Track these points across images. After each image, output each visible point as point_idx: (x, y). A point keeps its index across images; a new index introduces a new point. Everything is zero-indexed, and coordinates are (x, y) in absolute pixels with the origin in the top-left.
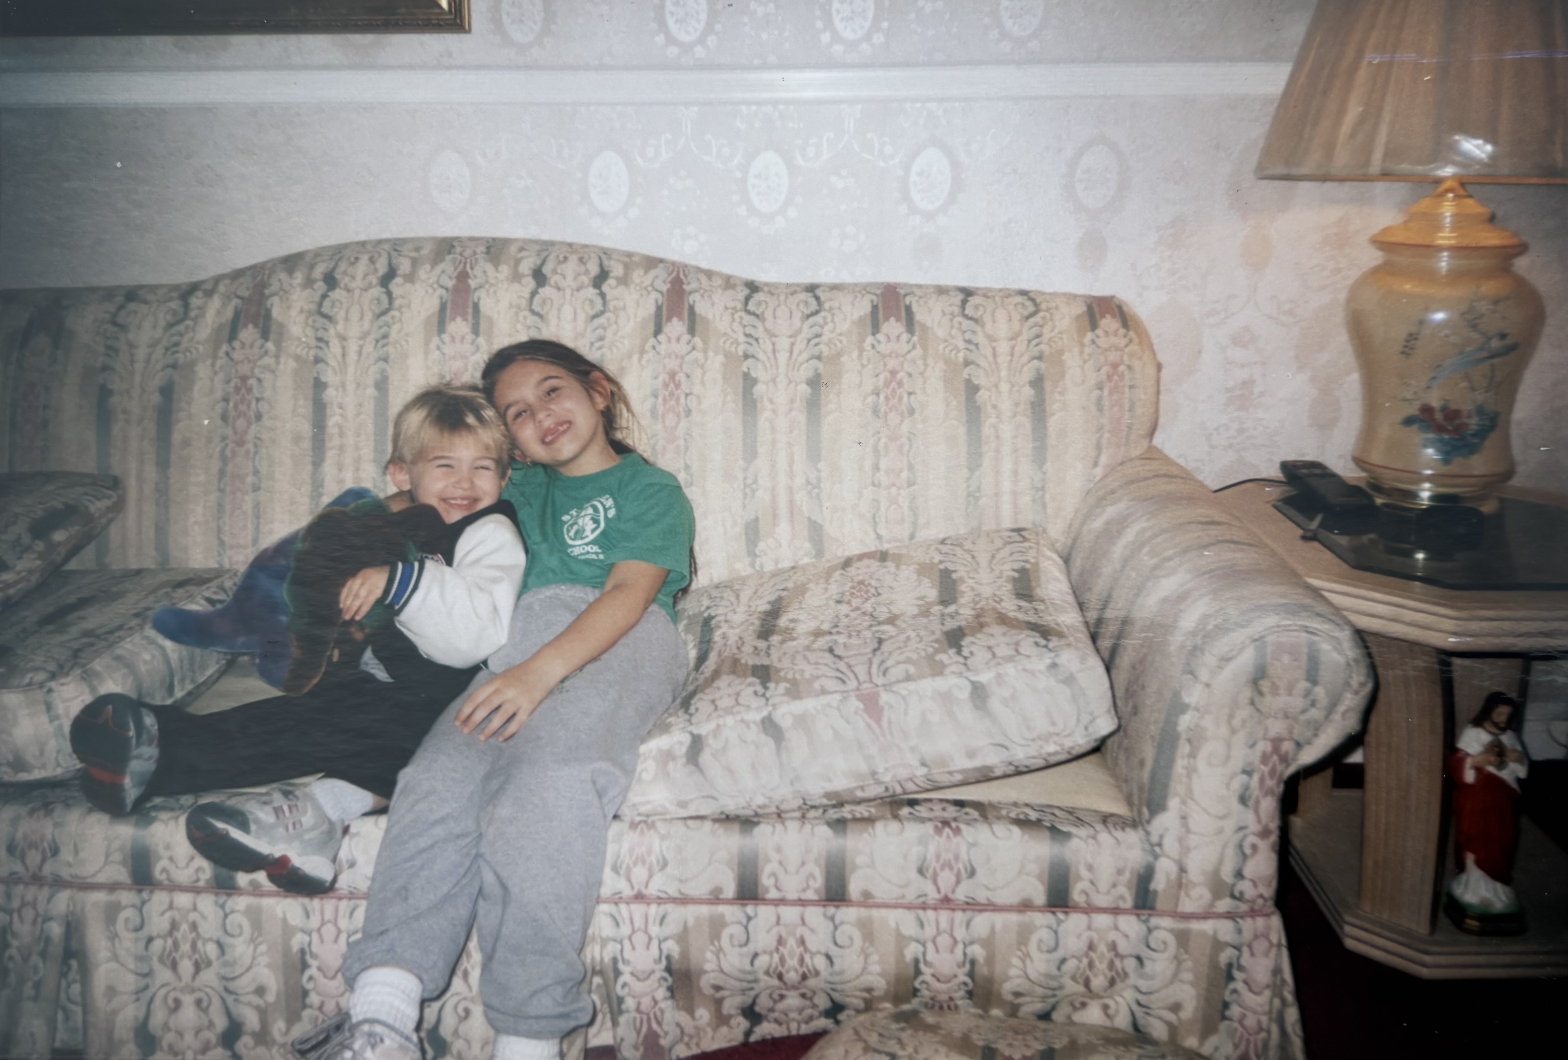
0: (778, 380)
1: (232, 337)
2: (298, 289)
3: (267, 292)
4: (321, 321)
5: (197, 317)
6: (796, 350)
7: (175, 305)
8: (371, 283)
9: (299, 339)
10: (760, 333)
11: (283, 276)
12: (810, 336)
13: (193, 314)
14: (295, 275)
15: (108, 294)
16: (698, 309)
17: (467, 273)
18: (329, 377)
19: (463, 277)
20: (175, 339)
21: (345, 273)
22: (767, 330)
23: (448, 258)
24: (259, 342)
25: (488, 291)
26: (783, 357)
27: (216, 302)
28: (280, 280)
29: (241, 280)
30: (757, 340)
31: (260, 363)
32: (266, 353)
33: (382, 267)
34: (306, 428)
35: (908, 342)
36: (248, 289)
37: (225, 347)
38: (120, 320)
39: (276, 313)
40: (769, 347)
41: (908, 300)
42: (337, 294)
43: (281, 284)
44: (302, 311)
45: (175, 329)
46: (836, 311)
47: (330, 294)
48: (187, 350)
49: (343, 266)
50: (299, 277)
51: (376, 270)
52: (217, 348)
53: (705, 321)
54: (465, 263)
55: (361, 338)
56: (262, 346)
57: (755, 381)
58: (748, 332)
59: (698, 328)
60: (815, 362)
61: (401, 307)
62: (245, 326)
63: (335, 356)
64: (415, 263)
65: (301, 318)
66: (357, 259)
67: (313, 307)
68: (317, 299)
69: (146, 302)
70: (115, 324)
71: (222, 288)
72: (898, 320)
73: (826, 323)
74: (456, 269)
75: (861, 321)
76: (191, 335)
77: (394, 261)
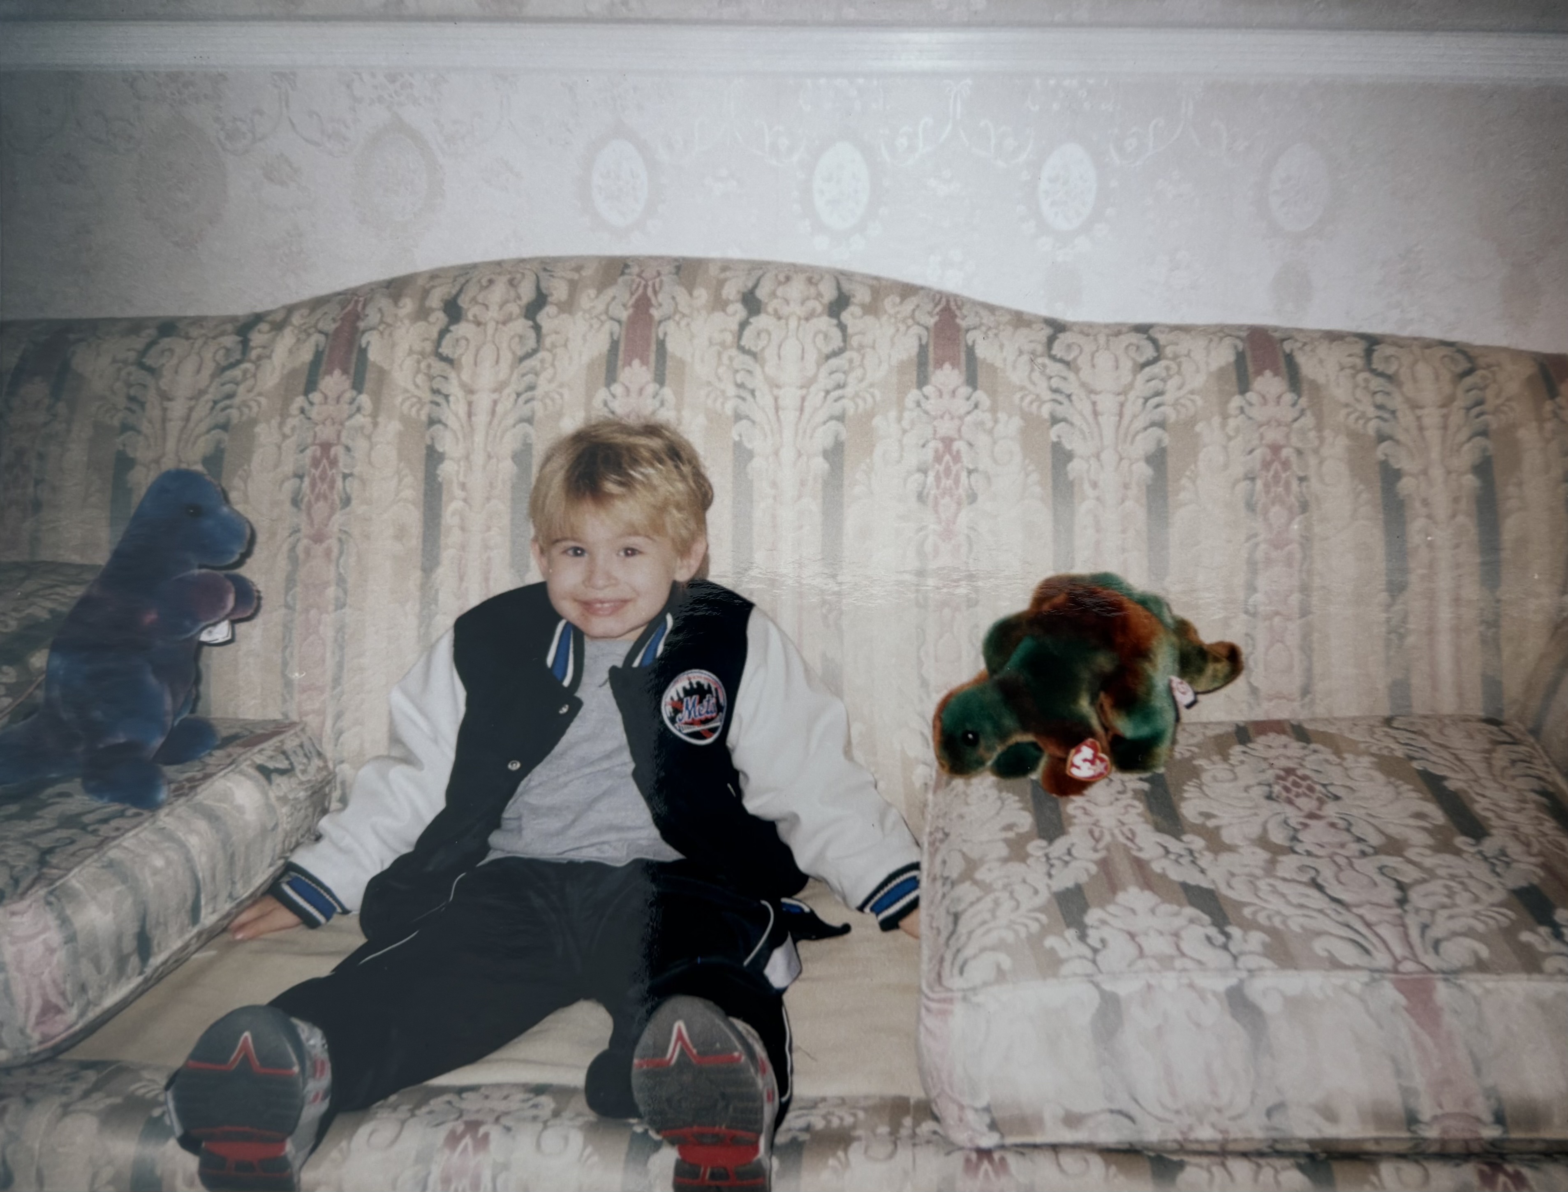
0: (1104, 456)
1: (311, 386)
2: (407, 322)
3: (362, 325)
4: (438, 366)
5: (259, 358)
6: (1128, 412)
7: (230, 340)
8: (511, 314)
9: (406, 391)
10: (1072, 386)
11: (384, 303)
12: (1147, 394)
13: (254, 354)
14: (401, 304)
15: (135, 326)
16: (981, 352)
17: (649, 300)
18: (447, 444)
19: (642, 306)
20: (229, 388)
21: (474, 300)
22: (1083, 385)
23: (621, 280)
24: (349, 394)
25: (678, 323)
26: (1108, 421)
27: (288, 338)
28: (380, 310)
29: (325, 309)
30: (1069, 396)
31: (347, 424)
32: (359, 410)
33: (527, 292)
34: (413, 517)
35: (1294, 405)
36: (334, 320)
37: (300, 401)
38: (148, 361)
39: (373, 355)
40: (1087, 410)
41: (1287, 347)
42: (462, 329)
43: (382, 316)
44: (411, 352)
45: (229, 374)
46: (1183, 359)
47: (452, 328)
48: (245, 404)
49: (472, 290)
50: (408, 305)
51: (519, 297)
52: (287, 401)
53: (992, 369)
54: (646, 287)
55: (495, 390)
56: (352, 401)
57: (1069, 456)
58: (1054, 386)
59: (981, 379)
60: (1156, 432)
61: (554, 346)
62: (330, 372)
63: (456, 415)
64: (574, 287)
65: (409, 363)
66: (491, 282)
67: (429, 347)
68: (435, 334)
69: (187, 337)
70: (142, 366)
71: (296, 319)
72: (1276, 373)
73: (1170, 377)
74: (632, 294)
75: (1221, 374)
76: (250, 382)
77: (543, 285)
